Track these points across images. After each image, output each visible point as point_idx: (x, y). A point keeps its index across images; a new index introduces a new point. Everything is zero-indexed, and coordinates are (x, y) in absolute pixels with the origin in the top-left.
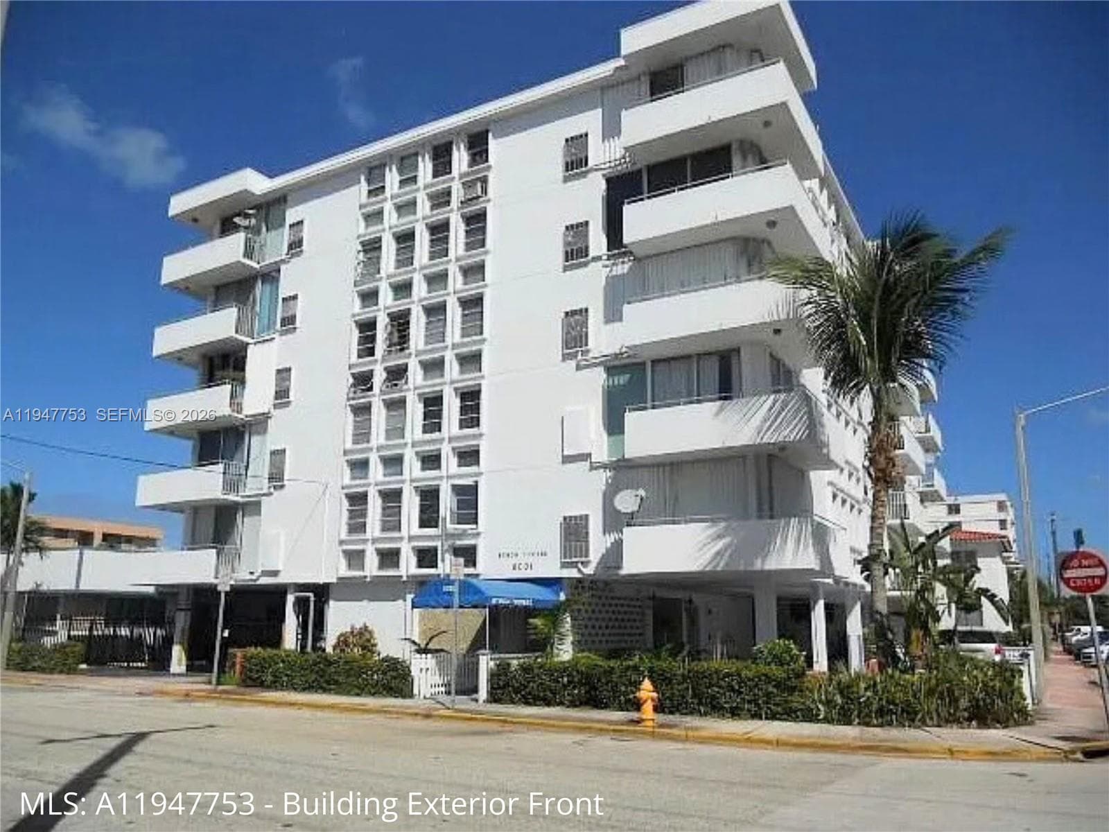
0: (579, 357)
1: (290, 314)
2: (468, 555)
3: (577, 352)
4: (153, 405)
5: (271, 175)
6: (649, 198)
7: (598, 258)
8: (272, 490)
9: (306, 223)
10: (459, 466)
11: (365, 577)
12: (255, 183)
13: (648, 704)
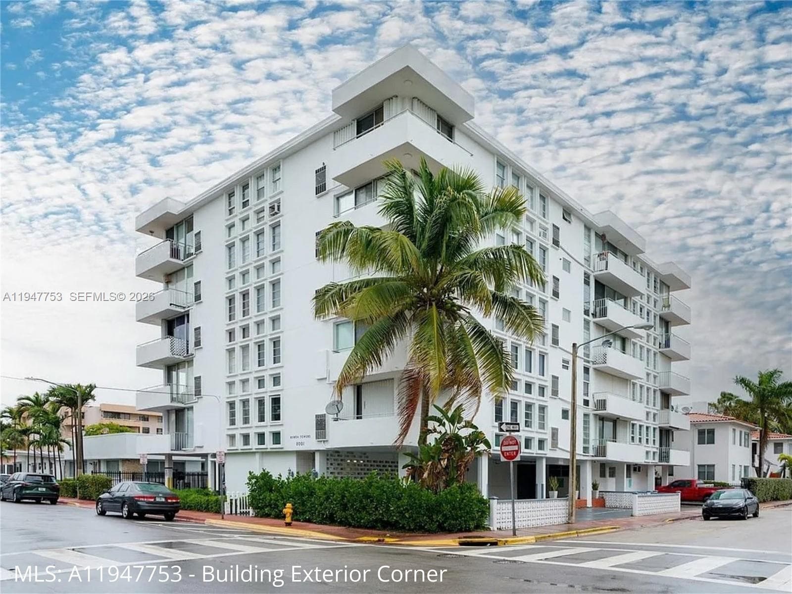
1: (198, 293)
2: (277, 437)
8: (197, 400)
9: (202, 232)
10: (274, 386)
13: (288, 515)
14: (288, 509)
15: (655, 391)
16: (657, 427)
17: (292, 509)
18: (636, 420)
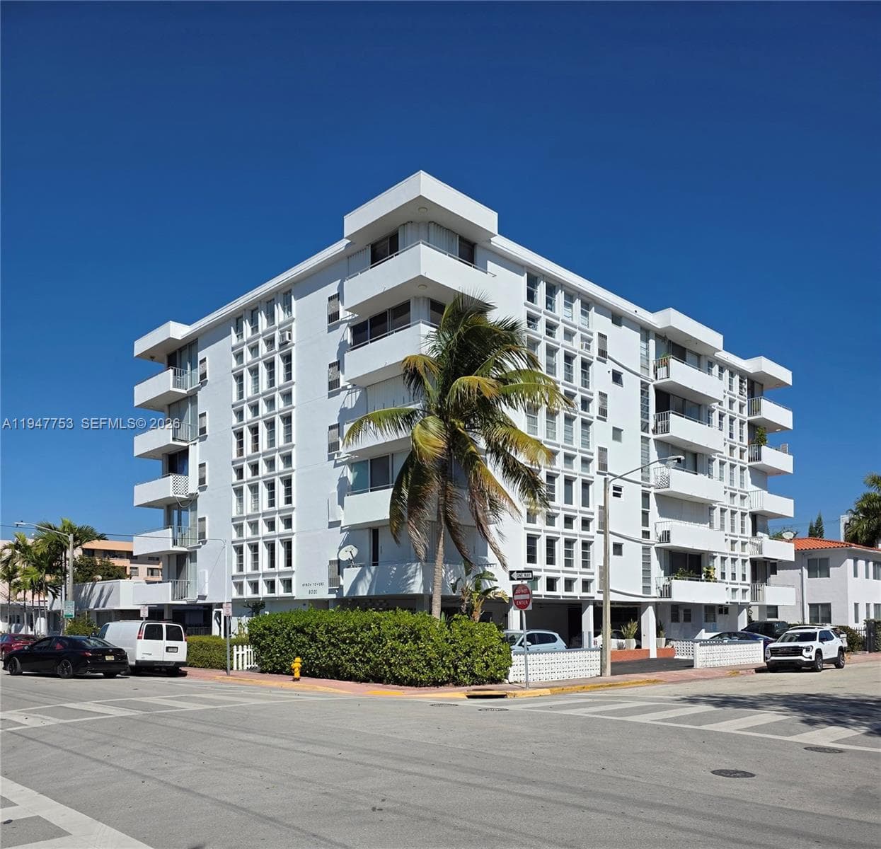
0: (336, 458)
1: (203, 426)
2: (288, 584)
3: (334, 454)
4: (138, 489)
5: (189, 323)
6: (371, 342)
7: (345, 388)
8: (201, 544)
9: (207, 359)
10: (285, 528)
11: (244, 599)
12: (178, 331)
13: (297, 670)
14: (297, 664)
15: (743, 515)
16: (748, 558)
17: (301, 663)
18: (716, 552)
